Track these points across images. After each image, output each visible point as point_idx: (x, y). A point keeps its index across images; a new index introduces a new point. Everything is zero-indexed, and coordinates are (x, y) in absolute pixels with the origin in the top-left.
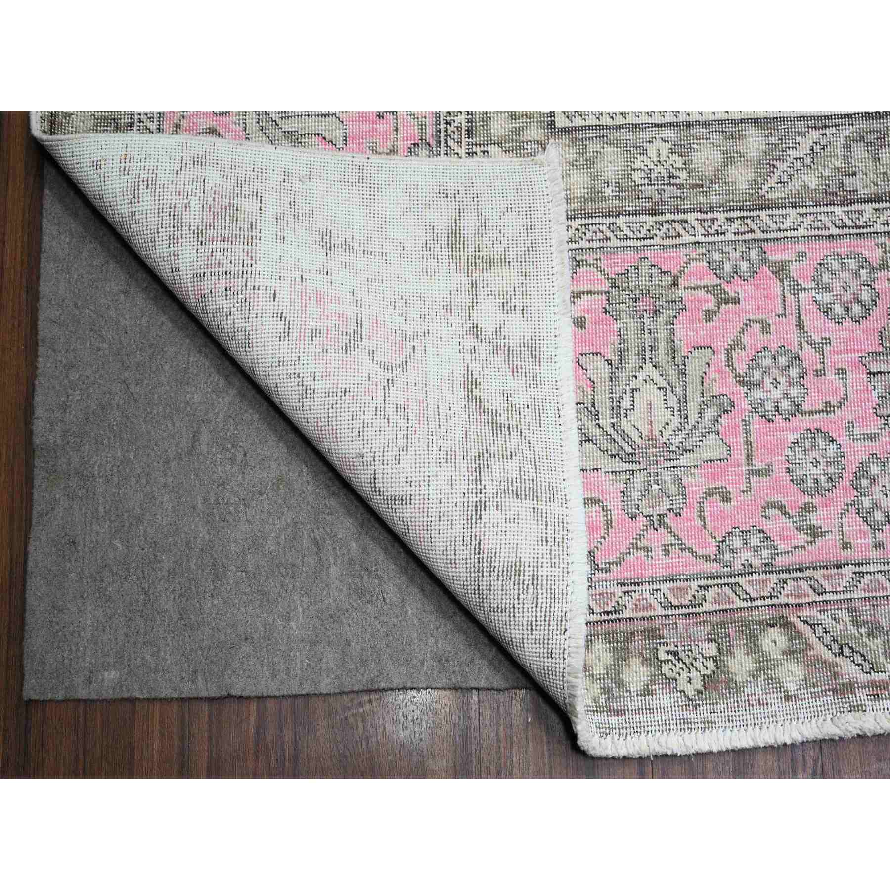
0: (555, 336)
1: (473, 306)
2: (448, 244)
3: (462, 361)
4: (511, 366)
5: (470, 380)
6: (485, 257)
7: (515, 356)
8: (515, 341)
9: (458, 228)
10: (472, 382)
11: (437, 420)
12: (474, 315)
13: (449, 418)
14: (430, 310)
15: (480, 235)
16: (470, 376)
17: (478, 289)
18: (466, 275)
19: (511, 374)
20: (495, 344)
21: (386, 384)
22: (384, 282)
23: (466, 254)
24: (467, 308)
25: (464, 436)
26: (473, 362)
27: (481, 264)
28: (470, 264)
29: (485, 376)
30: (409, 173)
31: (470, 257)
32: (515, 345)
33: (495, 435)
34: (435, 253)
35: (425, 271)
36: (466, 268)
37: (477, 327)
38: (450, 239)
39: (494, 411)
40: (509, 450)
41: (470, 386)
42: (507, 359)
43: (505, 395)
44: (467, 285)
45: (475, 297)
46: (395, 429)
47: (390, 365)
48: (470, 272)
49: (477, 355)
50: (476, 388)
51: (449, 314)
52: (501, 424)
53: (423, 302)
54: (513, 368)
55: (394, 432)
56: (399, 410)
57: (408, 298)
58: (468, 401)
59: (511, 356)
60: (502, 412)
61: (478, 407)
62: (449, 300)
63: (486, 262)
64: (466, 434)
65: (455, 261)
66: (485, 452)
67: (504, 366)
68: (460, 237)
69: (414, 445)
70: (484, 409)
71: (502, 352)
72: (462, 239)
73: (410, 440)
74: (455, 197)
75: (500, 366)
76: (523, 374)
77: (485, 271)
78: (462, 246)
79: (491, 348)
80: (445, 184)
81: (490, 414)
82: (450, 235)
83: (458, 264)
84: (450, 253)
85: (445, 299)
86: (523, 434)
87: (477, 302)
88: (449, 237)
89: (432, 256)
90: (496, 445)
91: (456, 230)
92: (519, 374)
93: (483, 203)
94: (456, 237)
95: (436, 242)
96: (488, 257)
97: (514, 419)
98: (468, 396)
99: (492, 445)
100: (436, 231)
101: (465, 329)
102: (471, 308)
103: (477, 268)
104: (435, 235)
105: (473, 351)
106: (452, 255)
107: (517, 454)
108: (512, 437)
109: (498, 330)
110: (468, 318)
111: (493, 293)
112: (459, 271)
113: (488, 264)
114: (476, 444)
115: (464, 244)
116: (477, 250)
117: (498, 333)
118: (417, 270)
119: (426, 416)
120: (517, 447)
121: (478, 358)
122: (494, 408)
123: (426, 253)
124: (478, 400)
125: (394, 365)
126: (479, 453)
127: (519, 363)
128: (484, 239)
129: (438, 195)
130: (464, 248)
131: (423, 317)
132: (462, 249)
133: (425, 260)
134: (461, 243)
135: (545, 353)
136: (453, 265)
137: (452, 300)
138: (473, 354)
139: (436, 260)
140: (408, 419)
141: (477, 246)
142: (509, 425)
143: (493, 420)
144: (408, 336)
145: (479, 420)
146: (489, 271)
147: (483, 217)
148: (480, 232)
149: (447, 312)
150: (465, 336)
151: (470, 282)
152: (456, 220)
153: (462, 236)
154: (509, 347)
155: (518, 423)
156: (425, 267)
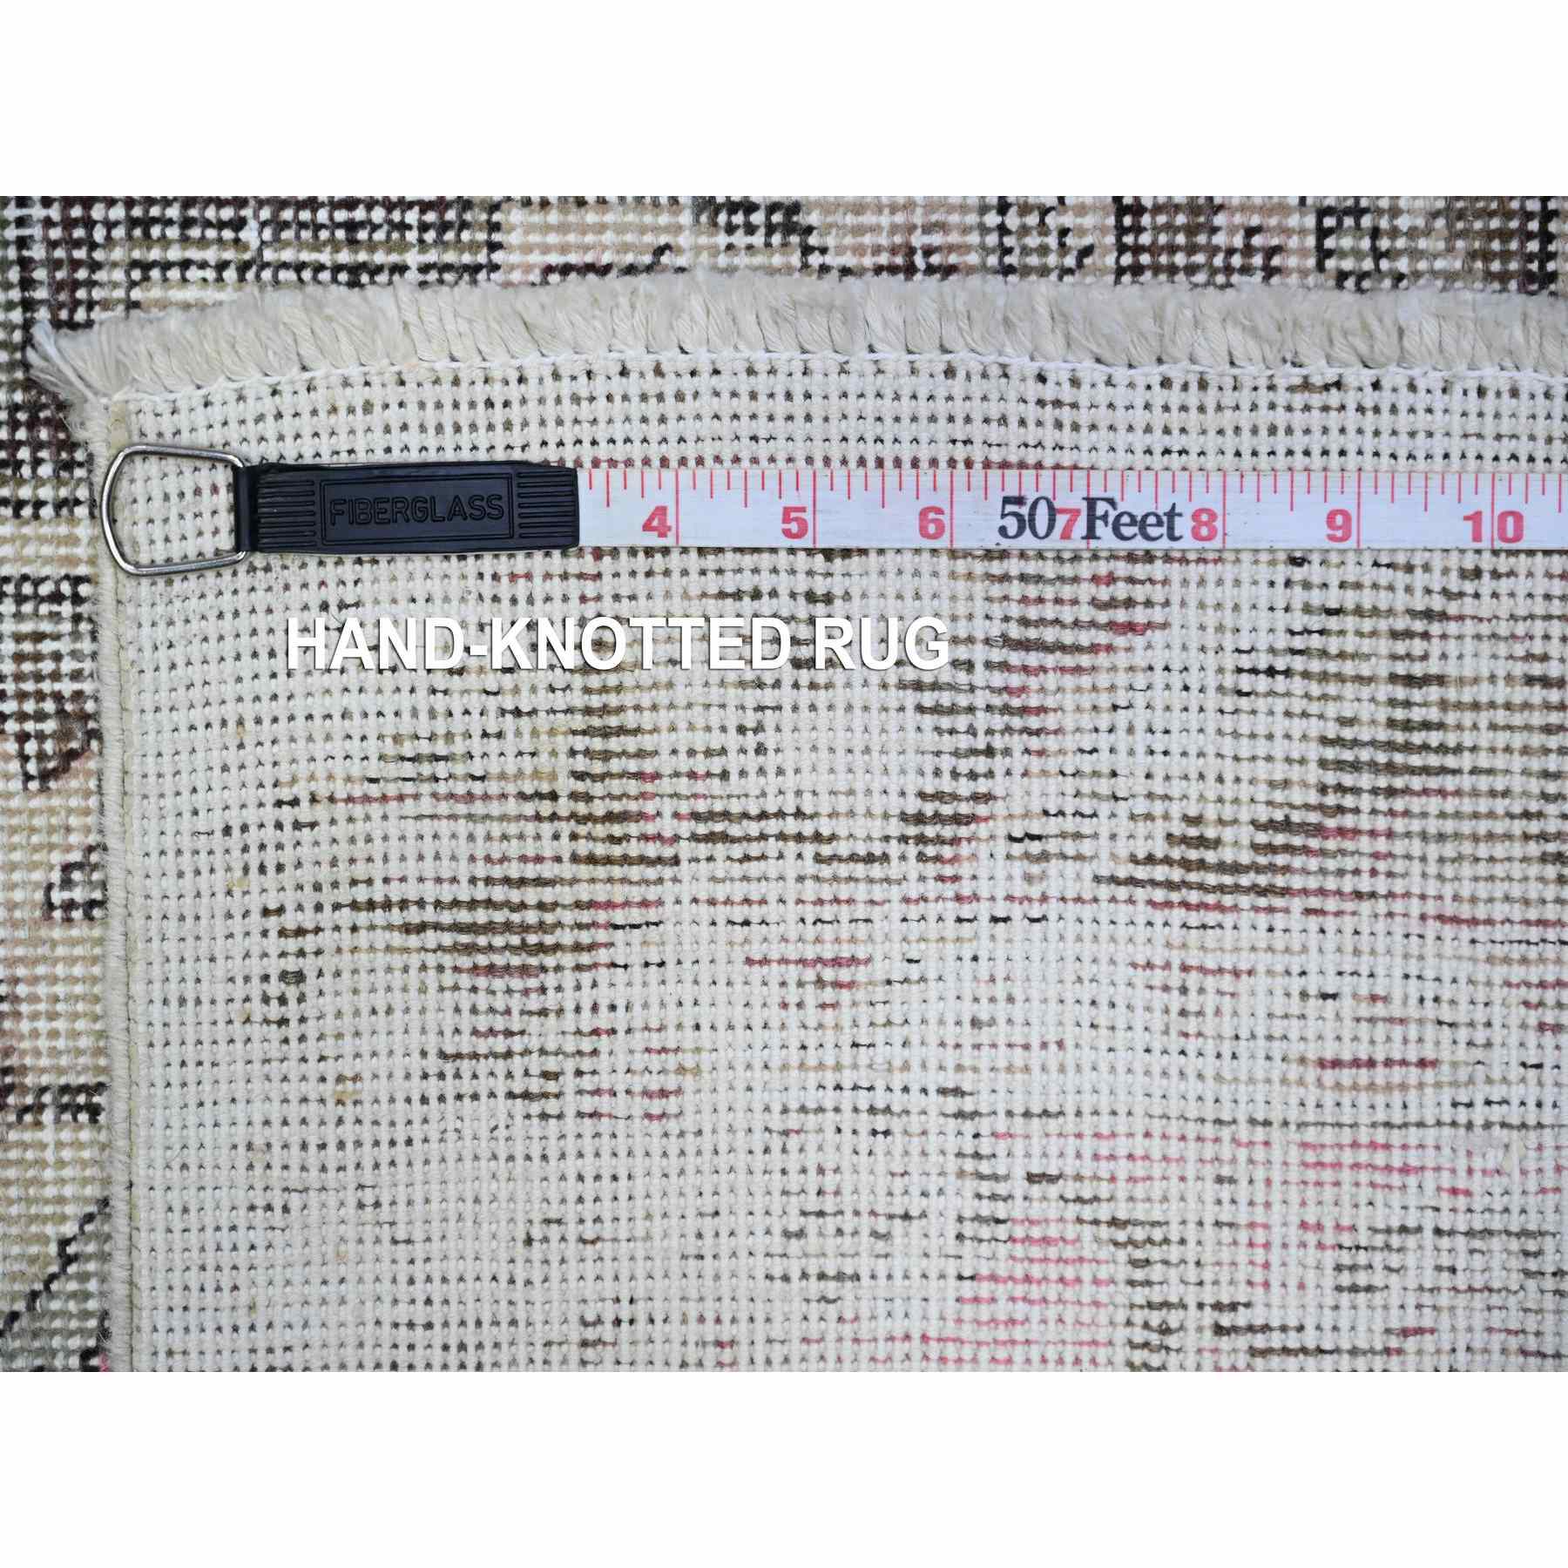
0: (950, 372)
1: (817, 837)
2: (524, 970)
3: (1087, 912)
4: (1103, 638)
5: (1176, 874)
6: (581, 763)
7: (1050, 612)
8: (980, 607)
9: (446, 917)
10: (1186, 864)
11: (1397, 1074)
12: (861, 833)
13: (1380, 1010)
14: (847, 1079)
15: (478, 788)
16: (1160, 872)
17: (735, 807)
18: (668, 872)
19: (1139, 641)
20: (998, 721)
21: (1242, 1342)
22: (726, 1332)
23: (567, 870)
24: (826, 871)
25: (1465, 933)
26: (1086, 847)
27: (616, 786)
28: (617, 851)
29: (1158, 787)
30: (191, 1196)
31: (583, 848)
32: (997, 610)
33: (1451, 761)
34: (570, 1045)
35: (656, 1106)
36: (635, 872)
37: (919, 819)
38: (499, 960)
39: (1330, 753)
40: (1520, 694)
41: (1212, 879)
42: (1069, 661)
43: (1245, 682)
44: (720, 869)
45: (772, 826)
46: (1444, 1299)
47: (1139, 1316)
48: (652, 850)
49: (1053, 826)
50: (1217, 843)
51: (861, 973)
52: (1391, 723)
53: (812, 1120)
54: (1111, 626)
55: (1462, 1300)
56: (1362, 1279)
57: (794, 1203)
58: (1285, 892)
59: (1050, 635)
60: (1331, 710)
61: (1314, 843)
62: (793, 972)
63: (606, 756)
64: (1456, 920)
65: (602, 936)
66: (1534, 827)
67: (1103, 680)
68: (489, 903)
69: (1516, 1202)
70: (1321, 808)
71: (1033, 683)
72: (499, 893)
73: (1497, 1223)
74: (300, 932)
75: (1104, 701)
76: (1140, 571)
77: (648, 766)
78: (531, 895)
79: (1017, 742)
80: (239, 991)
81: (1348, 780)
82: (482, 960)
83: (619, 917)
84: (568, 960)
85: (793, 996)
86: (1437, 603)
87: (799, 814)
88: (491, 969)
89: (586, 1064)
90: (1500, 762)
91: (457, 927)
92: (1139, 593)
93: (320, 768)
94: (489, 928)
95: (517, 1044)
96: (580, 743)
97: (1366, 645)
98: (1263, 892)
99: (1500, 783)
100: (466, 1044)
101: (932, 888)
102: (826, 850)
103: (633, 806)
104: (482, 1046)
105: (1035, 847)
106: (578, 947)
107: (1538, 647)
108: (1451, 669)
109: (928, 699)
110: (876, 870)
111: (750, 720)
112: (652, 914)
113: (614, 744)
114: (1499, 870)
115: (522, 882)
116: (546, 808)
117: (946, 699)
118: (656, 1145)
119: (1381, 1135)
120: (1502, 650)
121: (1070, 824)
122: (1314, 751)
123: (570, 1096)
124: (1280, 839)
125: (1140, 1296)
126: (1544, 858)
127: (1085, 591)
128: (494, 767)
129: (293, 1030)
130: (540, 882)
131: (881, 1123)
132: (548, 895)
133: (604, 1104)
134: (515, 896)
135: (1032, 434)
136: (627, 947)
137: (792, 952)
138: (1052, 846)
139: (604, 1043)
140: (1403, 1229)
141: (529, 809)
142: (1393, 678)
143: (1373, 766)
144: (986, 1209)
145: (1382, 845)
146: (647, 742)
147: (392, 770)
148: (460, 788)
149: (851, 985)
150: (966, 889)
151: (703, 850)
152: (407, 929)
153: (481, 893)
154: (1007, 642)
155: (1383, 625)
156: (639, 1105)
